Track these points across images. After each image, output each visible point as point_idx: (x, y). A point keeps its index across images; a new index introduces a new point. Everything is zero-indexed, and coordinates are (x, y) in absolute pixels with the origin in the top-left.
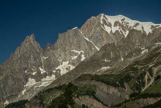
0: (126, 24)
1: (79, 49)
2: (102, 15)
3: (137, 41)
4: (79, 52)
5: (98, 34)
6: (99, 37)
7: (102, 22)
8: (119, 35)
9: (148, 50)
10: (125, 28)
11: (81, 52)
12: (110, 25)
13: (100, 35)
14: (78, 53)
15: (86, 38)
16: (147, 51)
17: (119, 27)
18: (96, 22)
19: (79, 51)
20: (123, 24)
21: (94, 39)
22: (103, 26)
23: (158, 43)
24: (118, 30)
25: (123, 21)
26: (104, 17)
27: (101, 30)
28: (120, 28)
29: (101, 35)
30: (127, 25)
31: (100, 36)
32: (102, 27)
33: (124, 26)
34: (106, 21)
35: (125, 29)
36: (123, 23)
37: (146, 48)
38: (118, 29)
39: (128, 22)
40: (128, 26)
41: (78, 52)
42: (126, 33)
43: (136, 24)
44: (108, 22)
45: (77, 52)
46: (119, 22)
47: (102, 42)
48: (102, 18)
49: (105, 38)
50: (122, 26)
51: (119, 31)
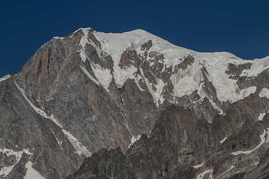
0: (157, 58)
1: (17, 143)
2: (85, 31)
3: (185, 140)
4: (19, 155)
5: (73, 95)
6: (76, 103)
7: (83, 56)
8: (136, 93)
9: (212, 171)
10: (154, 71)
11: (24, 154)
12: (108, 63)
13: (80, 99)
14: (14, 156)
15: (37, 110)
16: (209, 174)
17: (136, 70)
18: (68, 52)
19: (17, 150)
20: (148, 58)
21: (61, 108)
22: (87, 68)
23: (240, 152)
24: (134, 80)
25: (148, 49)
26: (91, 37)
27: (82, 83)
28: (139, 72)
29: (83, 97)
30: (160, 61)
31: (78, 101)
32: (86, 72)
33: (152, 64)
34: (98, 49)
35: (152, 74)
36: (146, 55)
37: (208, 165)
38: (132, 77)
39: (162, 52)
40: (161, 66)
41: (15, 153)
42: (156, 87)
43: (186, 60)
44: (102, 55)
45: (11, 152)
46: (135, 52)
47: (86, 117)
48: (84, 41)
49: (93, 107)
50: (146, 66)
51: (137, 82)
